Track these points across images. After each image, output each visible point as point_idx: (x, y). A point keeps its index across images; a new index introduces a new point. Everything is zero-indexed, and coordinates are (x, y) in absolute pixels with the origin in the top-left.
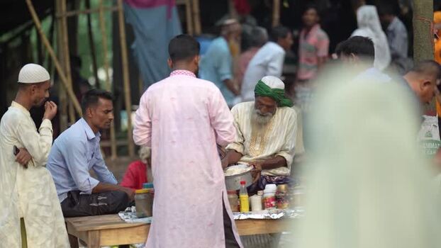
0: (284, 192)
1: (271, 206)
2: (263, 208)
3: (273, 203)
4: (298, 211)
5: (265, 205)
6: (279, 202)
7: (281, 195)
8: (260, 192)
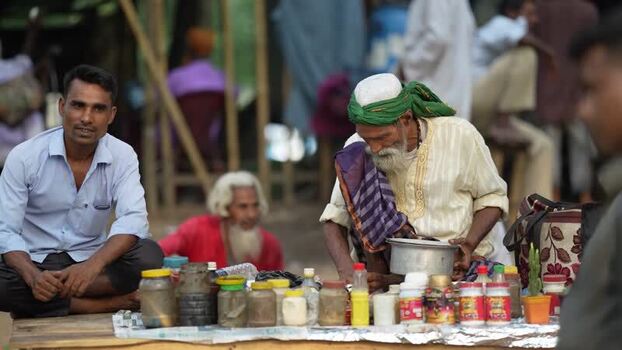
0: (443, 290)
1: (413, 316)
2: (398, 320)
3: (418, 311)
4: (468, 331)
5: (401, 313)
6: (430, 309)
7: (434, 295)
8: (393, 288)
